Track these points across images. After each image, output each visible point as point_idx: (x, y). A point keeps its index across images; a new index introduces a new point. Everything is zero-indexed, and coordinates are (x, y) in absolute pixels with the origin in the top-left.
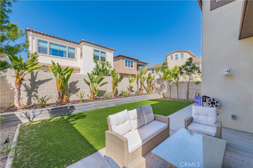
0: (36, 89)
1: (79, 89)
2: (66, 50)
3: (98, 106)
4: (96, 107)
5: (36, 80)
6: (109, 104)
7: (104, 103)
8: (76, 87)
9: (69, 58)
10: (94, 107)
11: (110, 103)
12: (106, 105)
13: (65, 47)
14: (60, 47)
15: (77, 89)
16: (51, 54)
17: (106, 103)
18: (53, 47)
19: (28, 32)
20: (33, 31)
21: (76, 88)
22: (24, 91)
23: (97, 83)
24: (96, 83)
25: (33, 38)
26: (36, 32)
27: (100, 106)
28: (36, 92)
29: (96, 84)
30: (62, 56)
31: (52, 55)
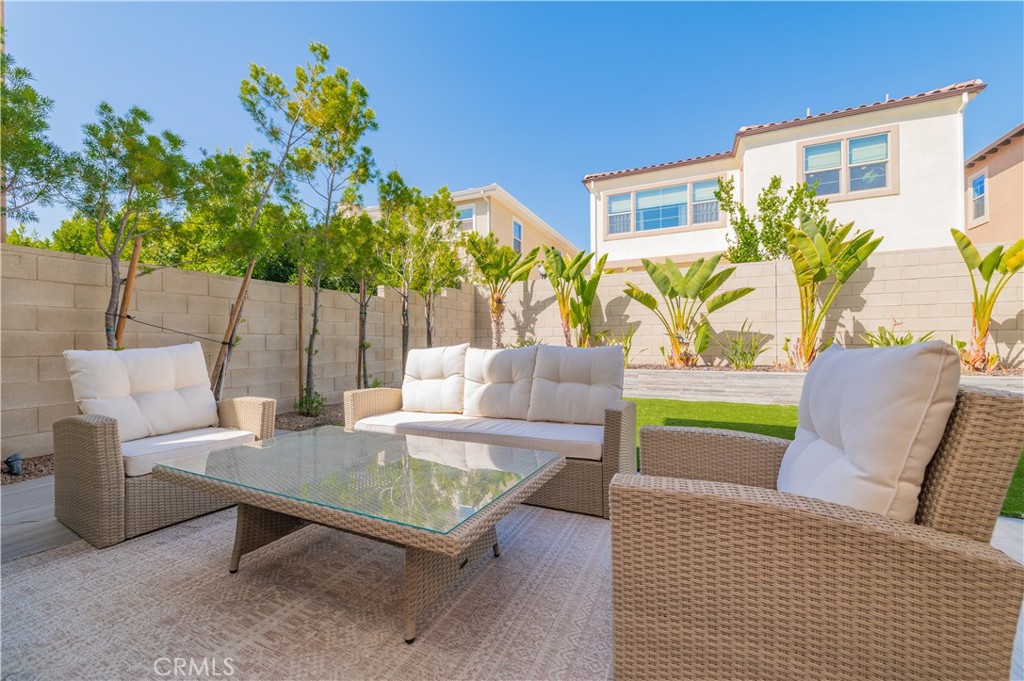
0: (532, 325)
1: (638, 323)
2: (686, 197)
3: (665, 389)
4: (655, 389)
5: (532, 304)
6: (727, 390)
7: (699, 380)
8: (628, 316)
9: (698, 224)
10: (648, 388)
11: (735, 386)
12: (708, 388)
13: (683, 187)
14: (666, 195)
15: (630, 324)
16: (642, 226)
17: (706, 381)
18: (648, 203)
19: (587, 185)
20: (596, 179)
21: (629, 321)
22: (514, 329)
23: (694, 297)
24: (686, 297)
25: (598, 198)
26: (604, 178)
27: (675, 390)
28: (532, 332)
29: (690, 300)
30: (675, 223)
31: (645, 229)
